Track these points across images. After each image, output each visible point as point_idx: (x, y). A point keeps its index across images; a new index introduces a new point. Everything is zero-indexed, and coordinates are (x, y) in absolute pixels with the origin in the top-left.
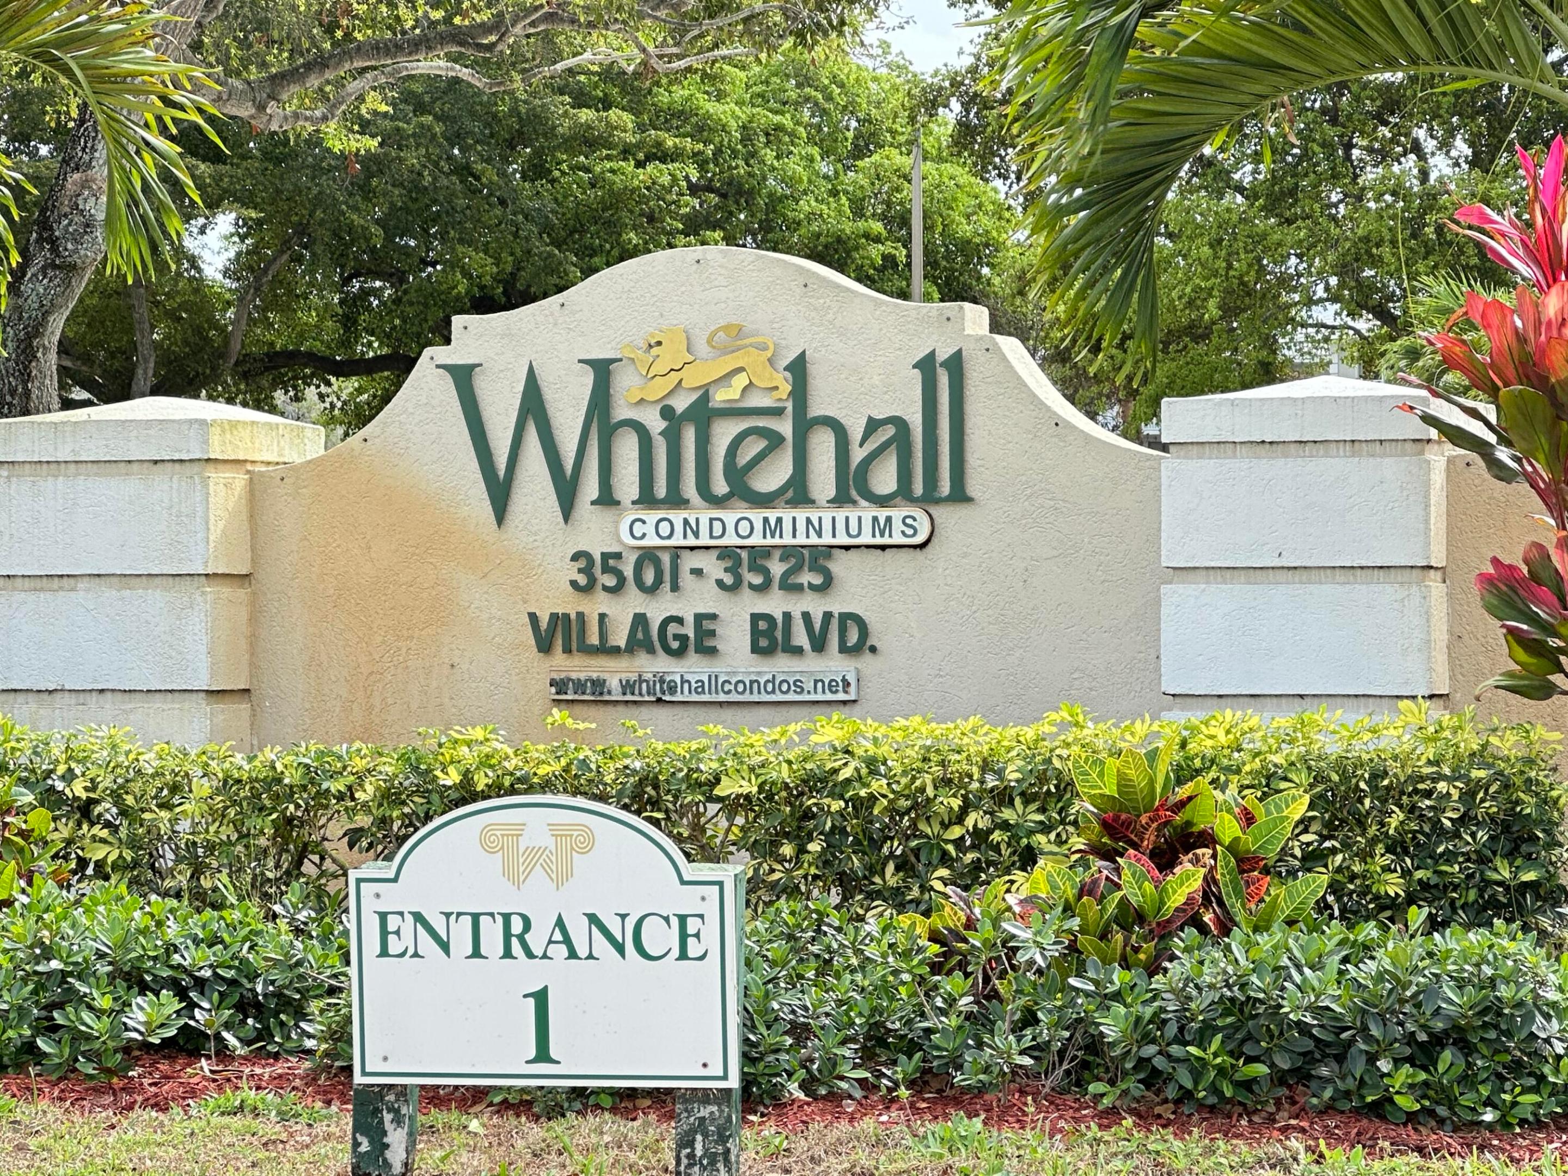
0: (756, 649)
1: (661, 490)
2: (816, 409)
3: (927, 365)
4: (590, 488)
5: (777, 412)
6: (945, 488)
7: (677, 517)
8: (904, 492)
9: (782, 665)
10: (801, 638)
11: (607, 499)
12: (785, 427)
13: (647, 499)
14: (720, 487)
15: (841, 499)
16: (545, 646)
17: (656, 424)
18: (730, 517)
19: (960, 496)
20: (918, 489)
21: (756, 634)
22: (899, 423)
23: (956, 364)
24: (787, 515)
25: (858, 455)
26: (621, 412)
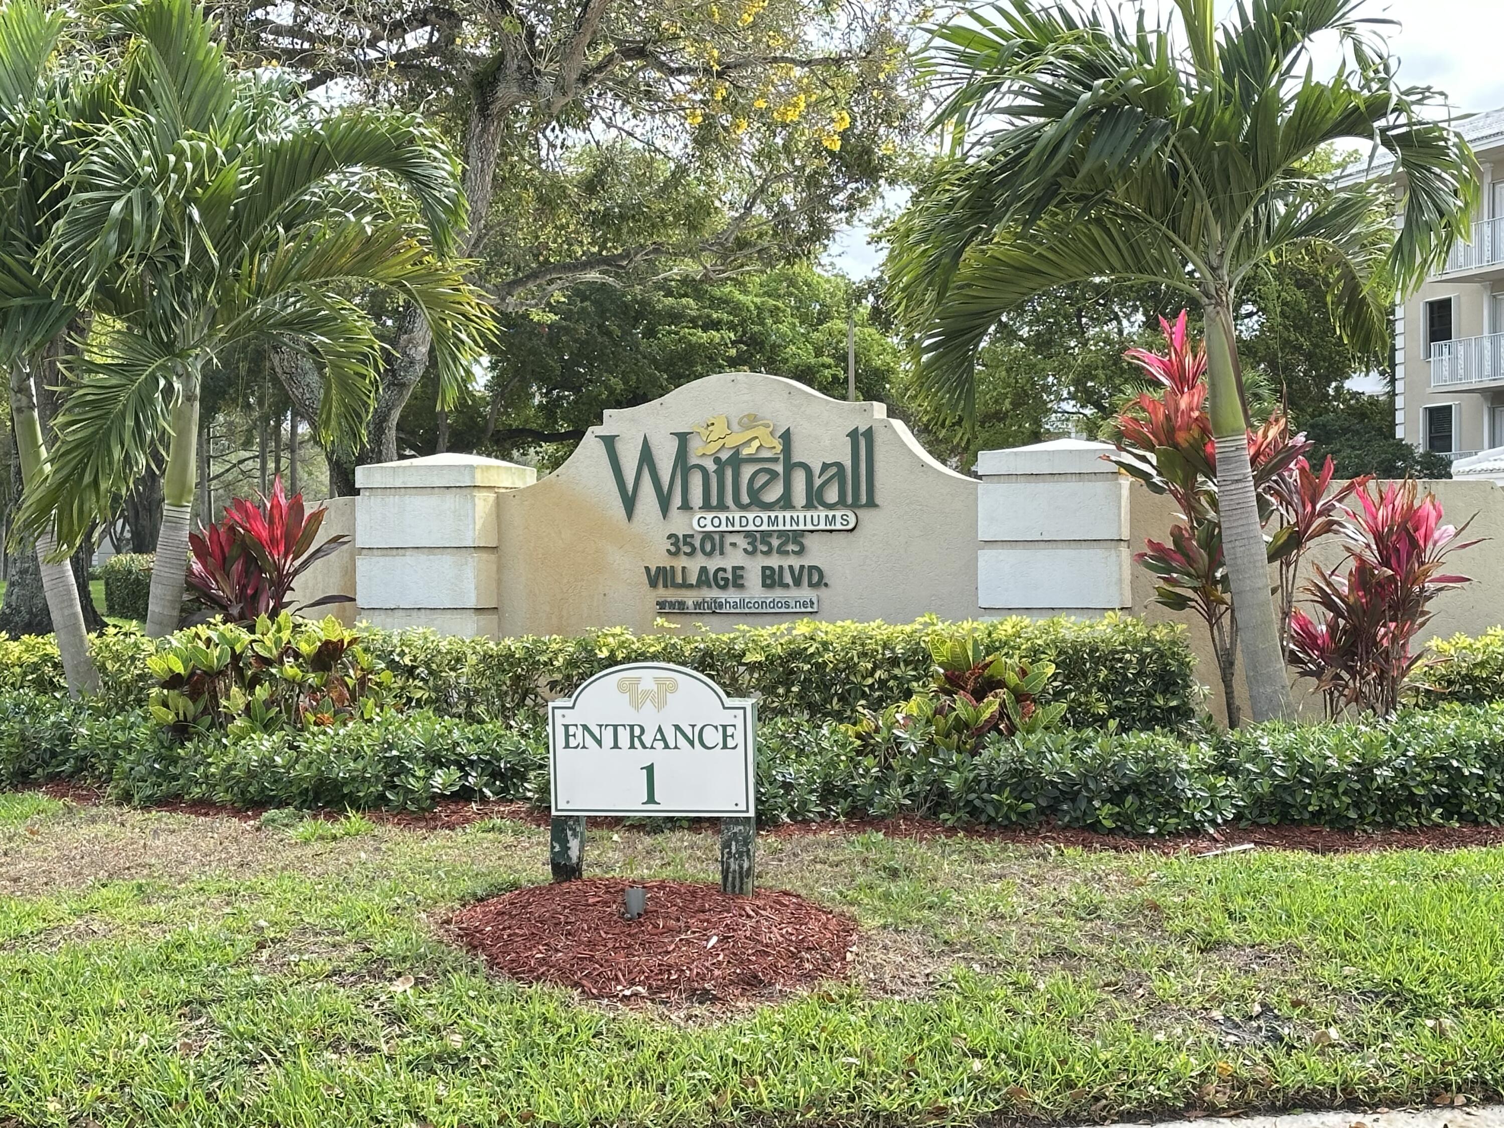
0: (764, 585)
1: (714, 502)
2: (796, 458)
3: (853, 435)
4: (677, 501)
5: (775, 460)
6: (864, 499)
7: (723, 516)
8: (842, 502)
9: (778, 594)
10: (788, 579)
11: (686, 506)
12: (779, 468)
14: (745, 499)
16: (653, 584)
17: (711, 466)
18: (751, 516)
19: (871, 503)
20: (850, 500)
22: (839, 465)
23: (869, 434)
25: (818, 482)
26: (693, 460)
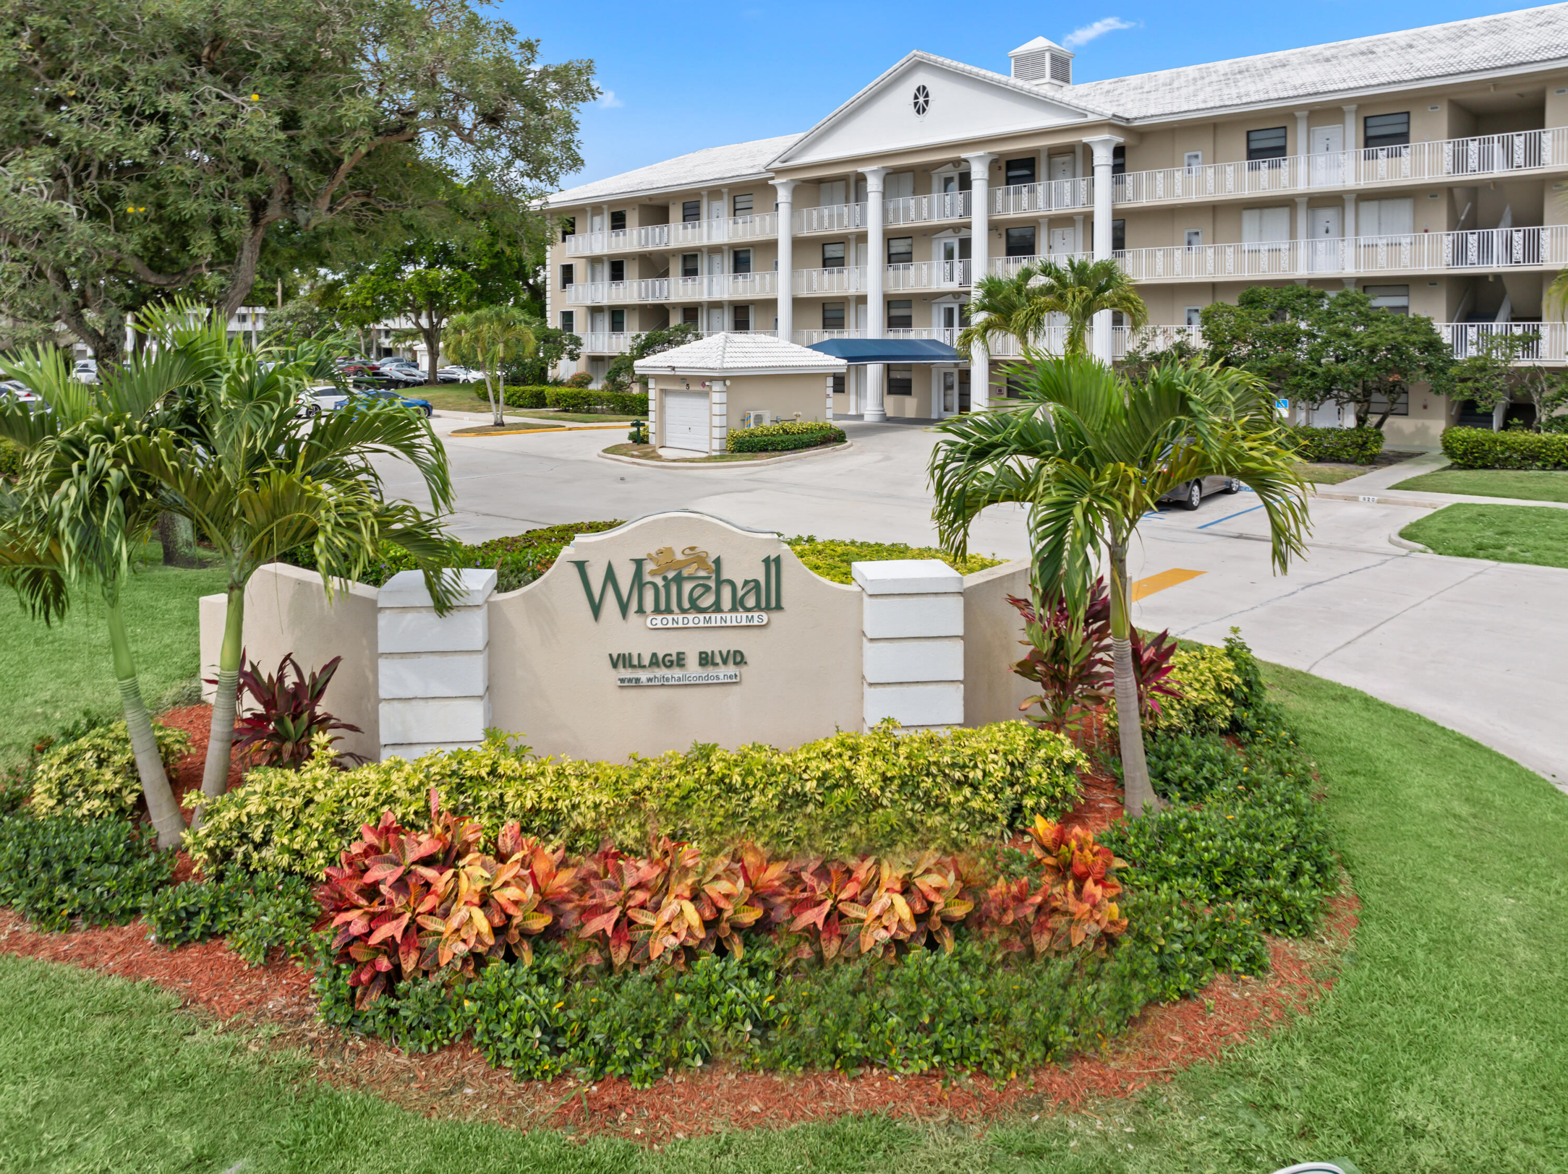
0: (701, 664)
1: (663, 606)
5: (708, 578)
6: (773, 604)
8: (758, 607)
9: (711, 671)
10: (718, 660)
13: (657, 610)
14: (686, 605)
15: (734, 609)
16: (615, 665)
19: (779, 607)
20: (763, 605)
21: (701, 659)
24: (713, 616)
25: (740, 593)
